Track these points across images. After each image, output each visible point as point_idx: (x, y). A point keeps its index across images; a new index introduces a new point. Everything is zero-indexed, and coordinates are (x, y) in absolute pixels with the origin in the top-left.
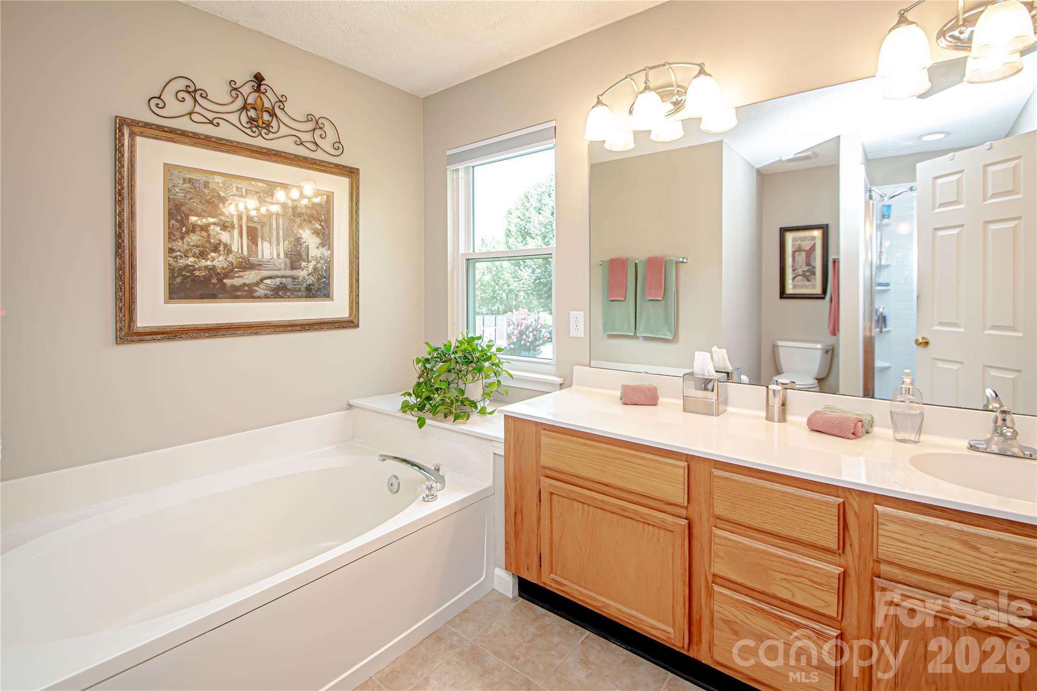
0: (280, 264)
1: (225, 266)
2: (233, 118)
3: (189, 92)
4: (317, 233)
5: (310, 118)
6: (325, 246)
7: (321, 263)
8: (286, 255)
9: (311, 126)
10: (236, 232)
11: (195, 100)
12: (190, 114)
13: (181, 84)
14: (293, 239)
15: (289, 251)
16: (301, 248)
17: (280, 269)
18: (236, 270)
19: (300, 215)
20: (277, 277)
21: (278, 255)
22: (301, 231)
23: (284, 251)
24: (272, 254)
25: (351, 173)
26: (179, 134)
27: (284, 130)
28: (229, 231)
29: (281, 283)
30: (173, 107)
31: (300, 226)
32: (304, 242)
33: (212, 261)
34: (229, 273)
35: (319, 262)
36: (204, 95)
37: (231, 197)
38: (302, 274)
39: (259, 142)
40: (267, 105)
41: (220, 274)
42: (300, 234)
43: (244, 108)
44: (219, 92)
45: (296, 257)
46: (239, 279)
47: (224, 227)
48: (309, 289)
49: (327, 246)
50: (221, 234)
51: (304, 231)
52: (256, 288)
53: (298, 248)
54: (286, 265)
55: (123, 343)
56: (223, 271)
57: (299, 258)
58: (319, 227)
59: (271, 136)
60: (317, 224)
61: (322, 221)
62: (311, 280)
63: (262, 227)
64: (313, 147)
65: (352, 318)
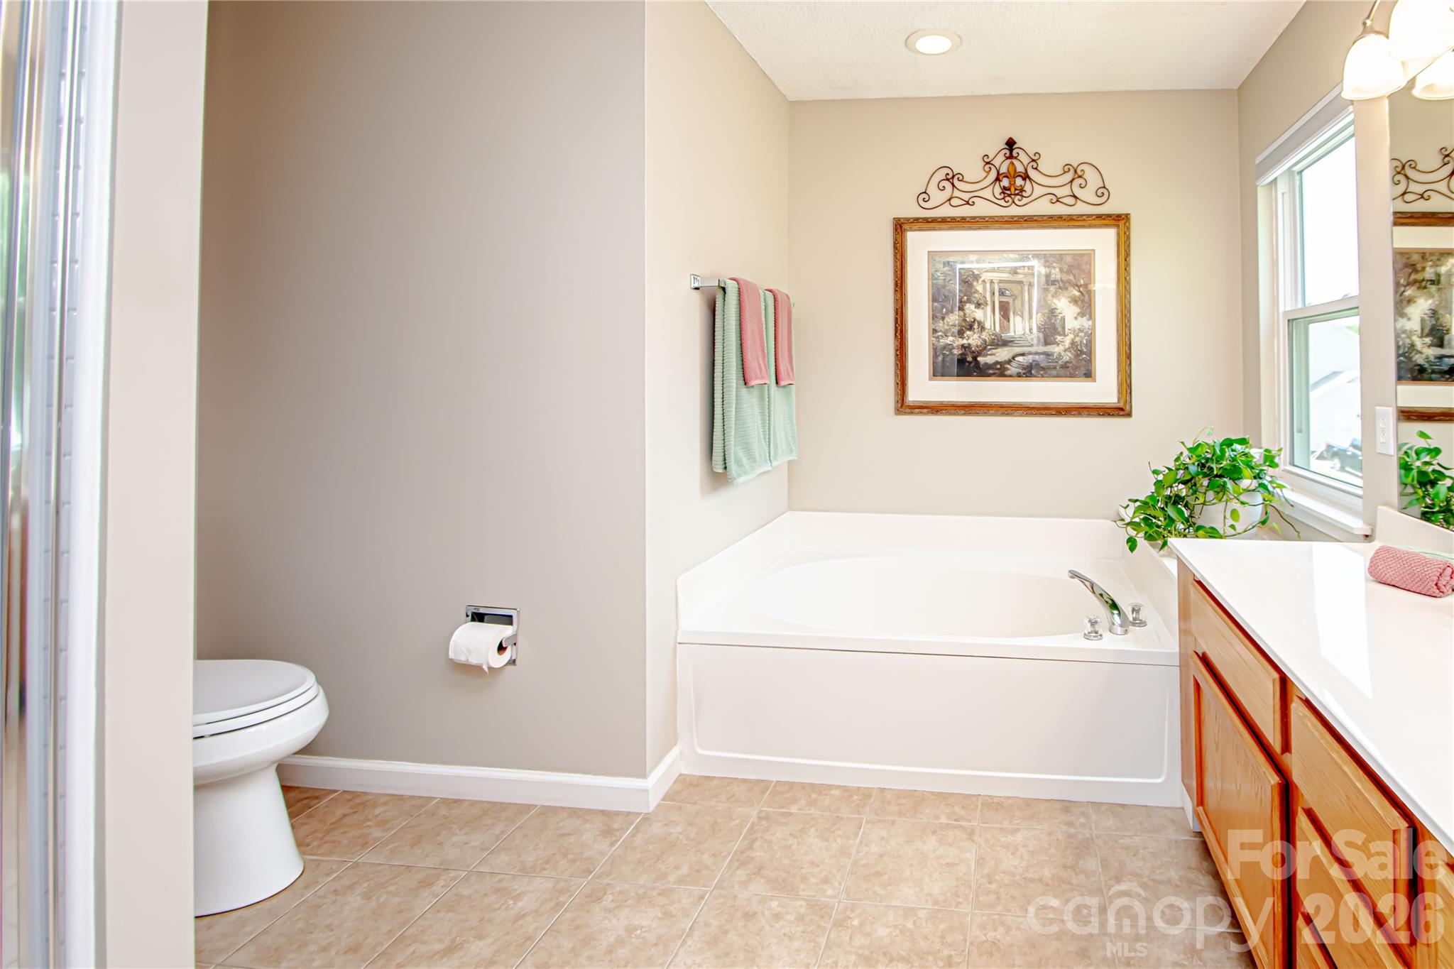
0: (1032, 339)
1: (979, 343)
2: (987, 193)
3: (948, 180)
4: (1074, 301)
5: (1067, 168)
6: (1085, 316)
7: (1081, 337)
8: (1039, 329)
9: (1069, 176)
10: (989, 308)
11: (953, 185)
12: (949, 200)
13: (941, 175)
14: (1047, 311)
15: (1042, 325)
16: (1055, 320)
17: (1032, 345)
18: (989, 347)
19: (1053, 283)
20: (1030, 353)
21: (1031, 330)
22: (1056, 301)
23: (1037, 325)
24: (1024, 329)
25: (1119, 221)
26: (940, 222)
27: (1039, 191)
28: (983, 308)
29: (1034, 361)
30: (937, 197)
31: (1055, 295)
32: (1060, 313)
33: (967, 340)
34: (983, 350)
35: (1078, 336)
36: (961, 178)
37: (985, 273)
38: (1056, 350)
39: (1013, 211)
40: (1020, 168)
41: (974, 352)
42: (1055, 304)
43: (998, 179)
44: (973, 171)
45: (1050, 331)
46: (992, 357)
47: (978, 305)
48: (1065, 366)
49: (1088, 316)
50: (975, 312)
51: (1059, 300)
52: (1008, 366)
53: (1053, 321)
54: (1039, 341)
55: (900, 414)
56: (977, 349)
57: (1053, 331)
58: (1077, 294)
59: (1025, 201)
60: (1074, 290)
61: (1081, 286)
62: (1067, 356)
63: (1014, 300)
64: (1071, 201)
65: (1121, 405)
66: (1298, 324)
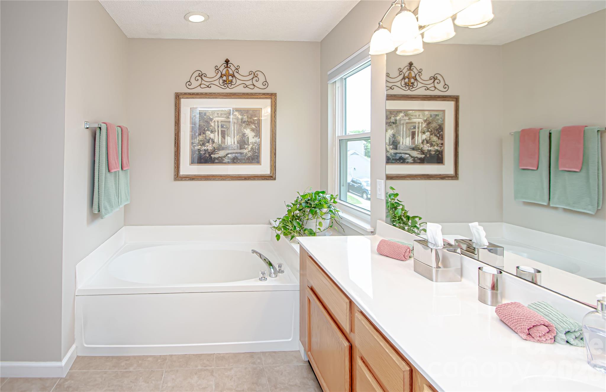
0: (235, 147)
1: (212, 149)
2: (217, 83)
3: (200, 76)
4: (253, 130)
5: (251, 73)
6: (257, 137)
7: (255, 145)
8: (238, 142)
9: (251, 77)
10: (216, 133)
11: (202, 79)
12: (200, 85)
13: (197, 74)
14: (241, 135)
15: (239, 140)
16: (245, 138)
17: (235, 149)
18: (216, 150)
19: (244, 122)
20: (234, 153)
21: (234, 143)
22: (245, 130)
23: (237, 140)
24: (231, 142)
25: (272, 96)
26: (196, 95)
27: (239, 82)
28: (214, 133)
29: (235, 156)
30: (195, 84)
31: (245, 128)
32: (247, 135)
33: (207, 147)
34: (214, 151)
35: (254, 145)
36: (205, 76)
37: (215, 118)
38: (245, 151)
39: (228, 91)
40: (231, 72)
41: (210, 153)
42: (245, 132)
43: (221, 77)
44: (211, 73)
45: (243, 143)
46: (217, 155)
47: (212, 132)
48: (248, 159)
49: (258, 137)
50: (211, 135)
51: (247, 130)
52: (224, 159)
53: (244, 139)
54: (238, 147)
55: (176, 181)
56: (211, 151)
57: (244, 143)
58: (254, 127)
59: (233, 86)
60: (253, 126)
61: (256, 124)
62: (250, 154)
63: (227, 130)
64: (252, 87)
65: (271, 175)
66: (343, 142)
